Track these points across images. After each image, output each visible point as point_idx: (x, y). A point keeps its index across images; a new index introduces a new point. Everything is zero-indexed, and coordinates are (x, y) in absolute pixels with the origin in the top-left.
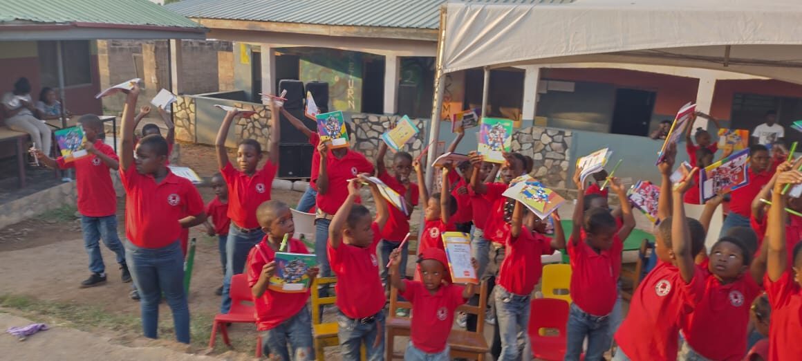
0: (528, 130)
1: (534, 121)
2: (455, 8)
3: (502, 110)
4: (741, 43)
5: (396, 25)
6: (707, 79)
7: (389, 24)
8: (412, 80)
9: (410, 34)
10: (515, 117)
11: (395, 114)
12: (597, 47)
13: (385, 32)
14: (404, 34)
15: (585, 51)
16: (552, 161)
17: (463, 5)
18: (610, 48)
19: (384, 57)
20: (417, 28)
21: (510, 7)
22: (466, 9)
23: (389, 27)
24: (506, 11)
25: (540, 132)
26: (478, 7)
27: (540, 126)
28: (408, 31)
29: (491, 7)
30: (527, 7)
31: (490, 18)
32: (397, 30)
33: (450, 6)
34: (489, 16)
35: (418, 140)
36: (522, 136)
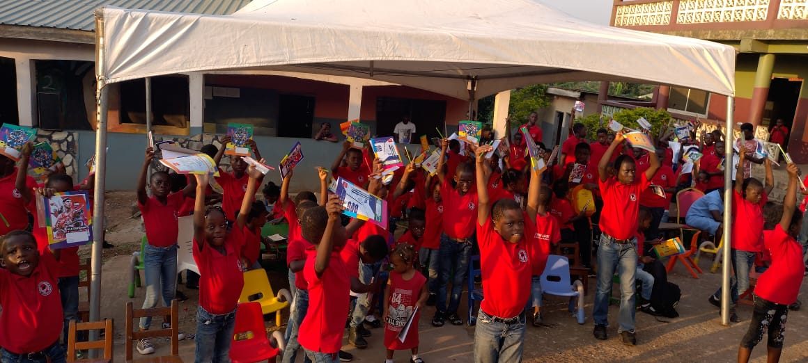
0: (197, 138)
1: (203, 127)
2: (113, 14)
3: (166, 118)
4: (384, 59)
5: (26, 24)
6: (356, 85)
7: (17, 22)
8: (52, 86)
9: (45, 34)
10: (182, 123)
11: (34, 127)
12: (266, 59)
13: (9, 32)
14: (35, 33)
15: (256, 63)
16: (226, 167)
17: (121, 11)
18: (278, 61)
19: (13, 60)
20: (54, 27)
21: (175, 17)
22: (126, 16)
23: (16, 25)
24: (172, 20)
25: (211, 138)
26: (141, 15)
27: (209, 133)
28: (42, 31)
29: (155, 15)
30: (194, 17)
31: (154, 26)
32: (28, 29)
33: (107, 11)
34: (152, 25)
35: (69, 155)
36: (192, 144)
